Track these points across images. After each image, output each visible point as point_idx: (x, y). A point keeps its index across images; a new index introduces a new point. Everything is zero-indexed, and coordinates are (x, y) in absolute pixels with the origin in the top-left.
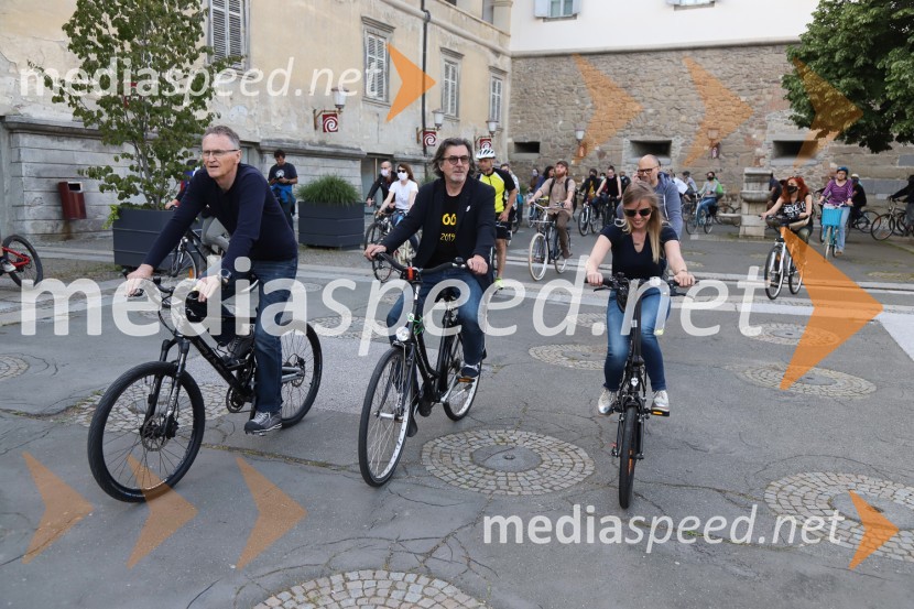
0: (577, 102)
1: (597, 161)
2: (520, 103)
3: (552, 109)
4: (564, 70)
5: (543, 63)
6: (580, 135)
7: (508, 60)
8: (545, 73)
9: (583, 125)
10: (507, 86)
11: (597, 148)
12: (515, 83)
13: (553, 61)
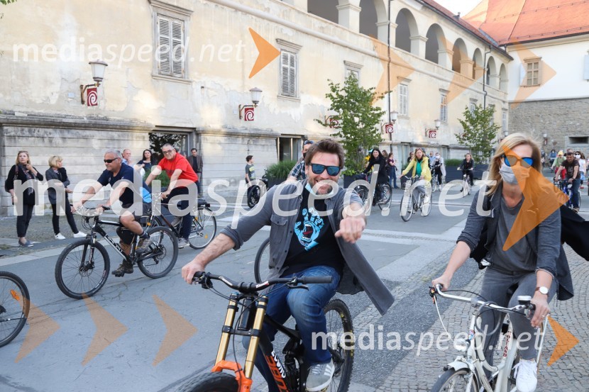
0: (542, 121)
1: (553, 146)
2: (513, 122)
3: (529, 124)
4: (535, 108)
5: (524, 105)
6: (545, 136)
7: (507, 104)
8: (525, 109)
9: (545, 131)
10: (507, 115)
11: (552, 141)
12: (511, 114)
13: (528, 104)
